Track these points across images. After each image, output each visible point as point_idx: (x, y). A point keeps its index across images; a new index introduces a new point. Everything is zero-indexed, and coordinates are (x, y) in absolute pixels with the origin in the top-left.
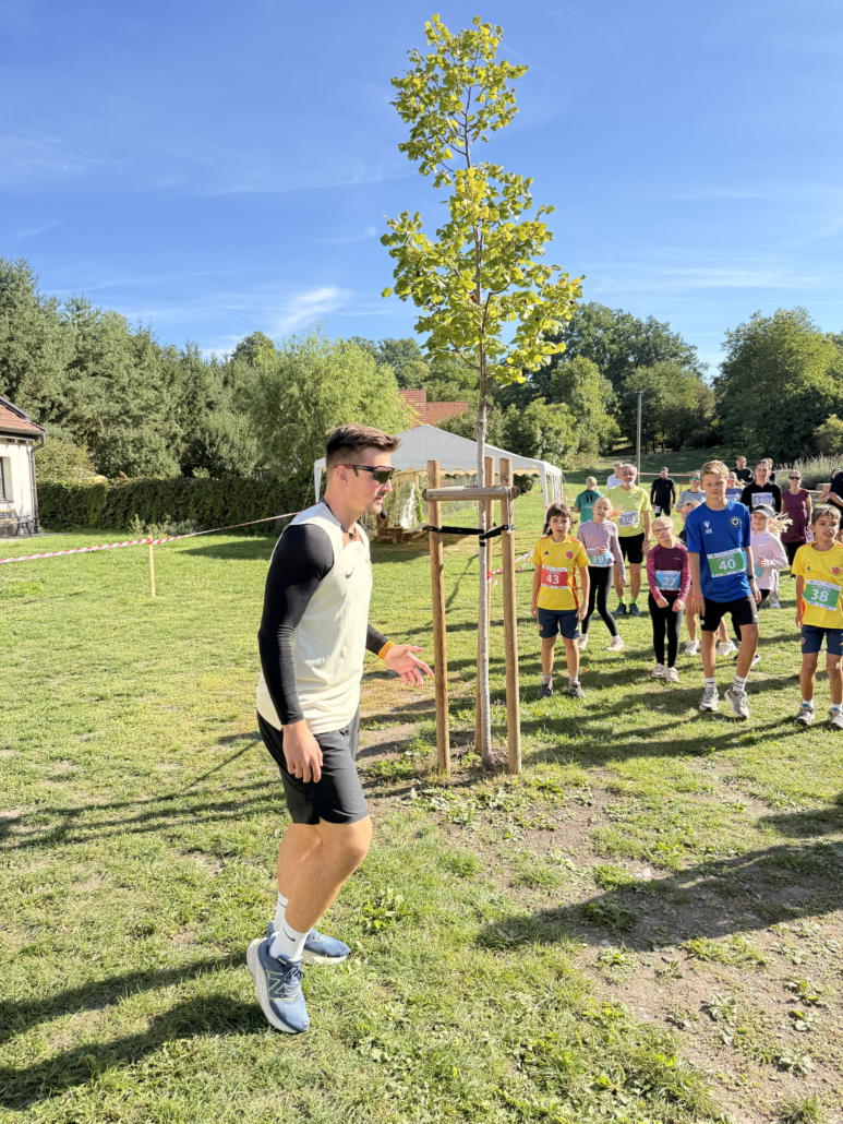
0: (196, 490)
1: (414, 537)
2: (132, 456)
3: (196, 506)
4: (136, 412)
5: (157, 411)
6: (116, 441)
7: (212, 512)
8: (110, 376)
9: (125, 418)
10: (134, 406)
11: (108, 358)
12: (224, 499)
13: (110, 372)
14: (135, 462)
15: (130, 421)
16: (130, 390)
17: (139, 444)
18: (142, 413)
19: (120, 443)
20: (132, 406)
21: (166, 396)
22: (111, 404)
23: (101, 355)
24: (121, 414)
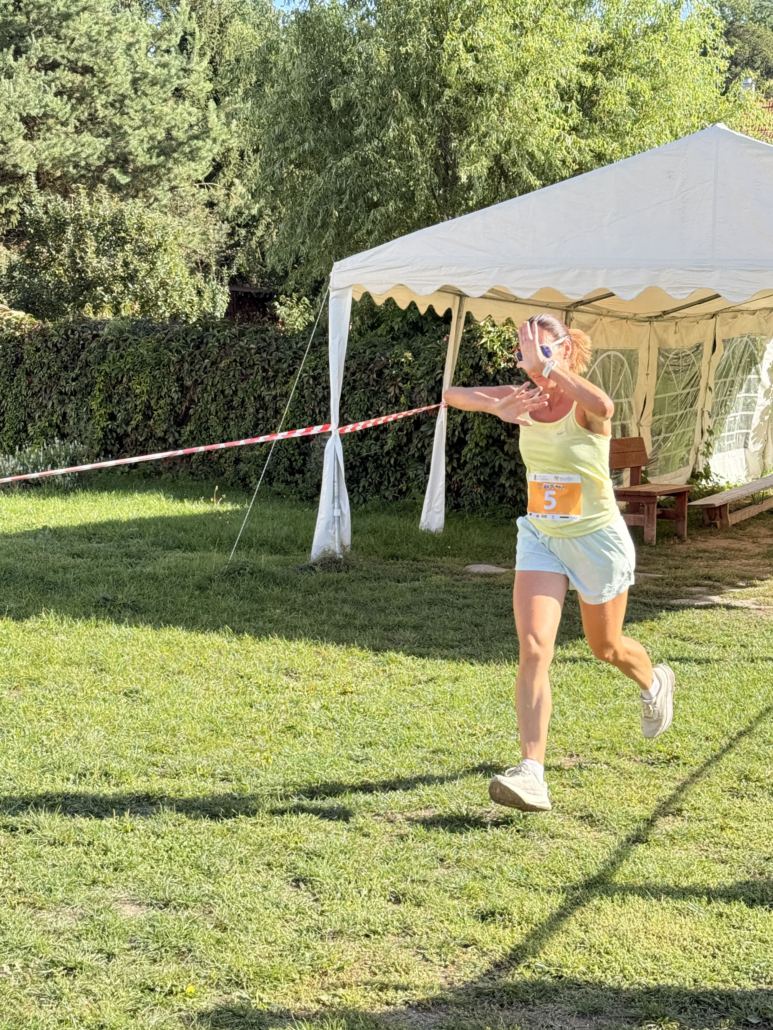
0: (112, 353)
1: (733, 519)
2: (96, 263)
3: (109, 398)
4: (142, 159)
5: (193, 156)
6: (60, 226)
7: (147, 417)
8: (87, 70)
9: (115, 172)
10: (137, 145)
11: (82, 25)
12: (179, 379)
13: (86, 58)
14: (100, 280)
15: (124, 180)
16: (132, 106)
17: (115, 235)
18: (154, 161)
19: (70, 230)
20: (134, 143)
21: (215, 120)
22: (86, 137)
23: (67, 17)
24: (109, 162)
